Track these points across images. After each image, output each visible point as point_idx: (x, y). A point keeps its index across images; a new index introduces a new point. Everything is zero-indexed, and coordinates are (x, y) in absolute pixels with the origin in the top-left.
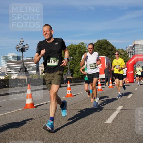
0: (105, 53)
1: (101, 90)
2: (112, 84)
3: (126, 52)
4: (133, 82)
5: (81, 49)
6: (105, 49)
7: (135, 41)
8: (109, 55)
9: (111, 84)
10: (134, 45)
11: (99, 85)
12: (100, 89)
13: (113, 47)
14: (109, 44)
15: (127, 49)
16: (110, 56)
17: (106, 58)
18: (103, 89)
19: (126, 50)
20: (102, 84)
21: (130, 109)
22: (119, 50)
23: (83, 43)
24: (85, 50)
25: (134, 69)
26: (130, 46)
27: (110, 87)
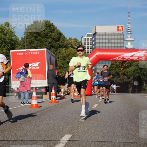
0: (47, 44)
1: (37, 106)
2: (57, 96)
3: (82, 44)
4: (91, 95)
5: (4, 35)
6: (46, 36)
7: (97, 26)
8: (53, 47)
9: (53, 98)
10: (94, 32)
11: (34, 98)
12: (34, 106)
13: (60, 34)
14: (54, 29)
15: (83, 38)
16: (55, 49)
17: (47, 52)
18: (40, 105)
19: (82, 40)
20: (39, 96)
21: (84, 139)
22: (70, 39)
23: (8, 24)
24: (11, 37)
25: (93, 72)
26: (88, 35)
27: (52, 102)
